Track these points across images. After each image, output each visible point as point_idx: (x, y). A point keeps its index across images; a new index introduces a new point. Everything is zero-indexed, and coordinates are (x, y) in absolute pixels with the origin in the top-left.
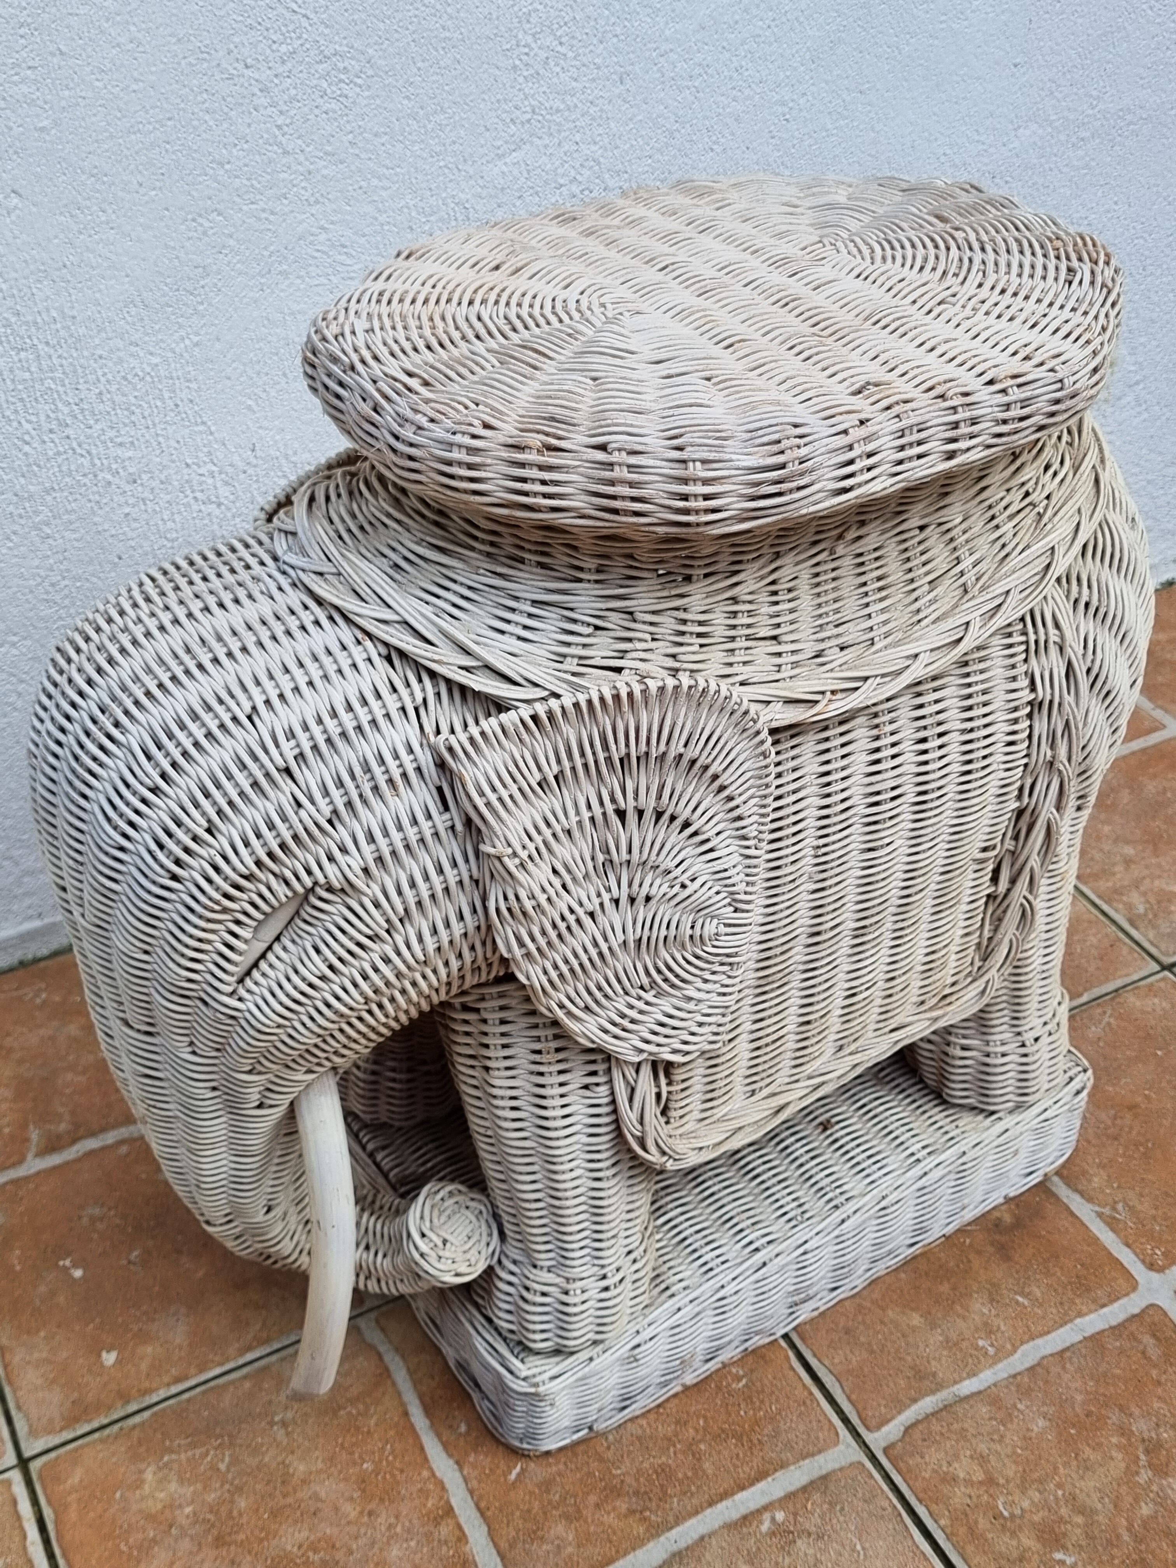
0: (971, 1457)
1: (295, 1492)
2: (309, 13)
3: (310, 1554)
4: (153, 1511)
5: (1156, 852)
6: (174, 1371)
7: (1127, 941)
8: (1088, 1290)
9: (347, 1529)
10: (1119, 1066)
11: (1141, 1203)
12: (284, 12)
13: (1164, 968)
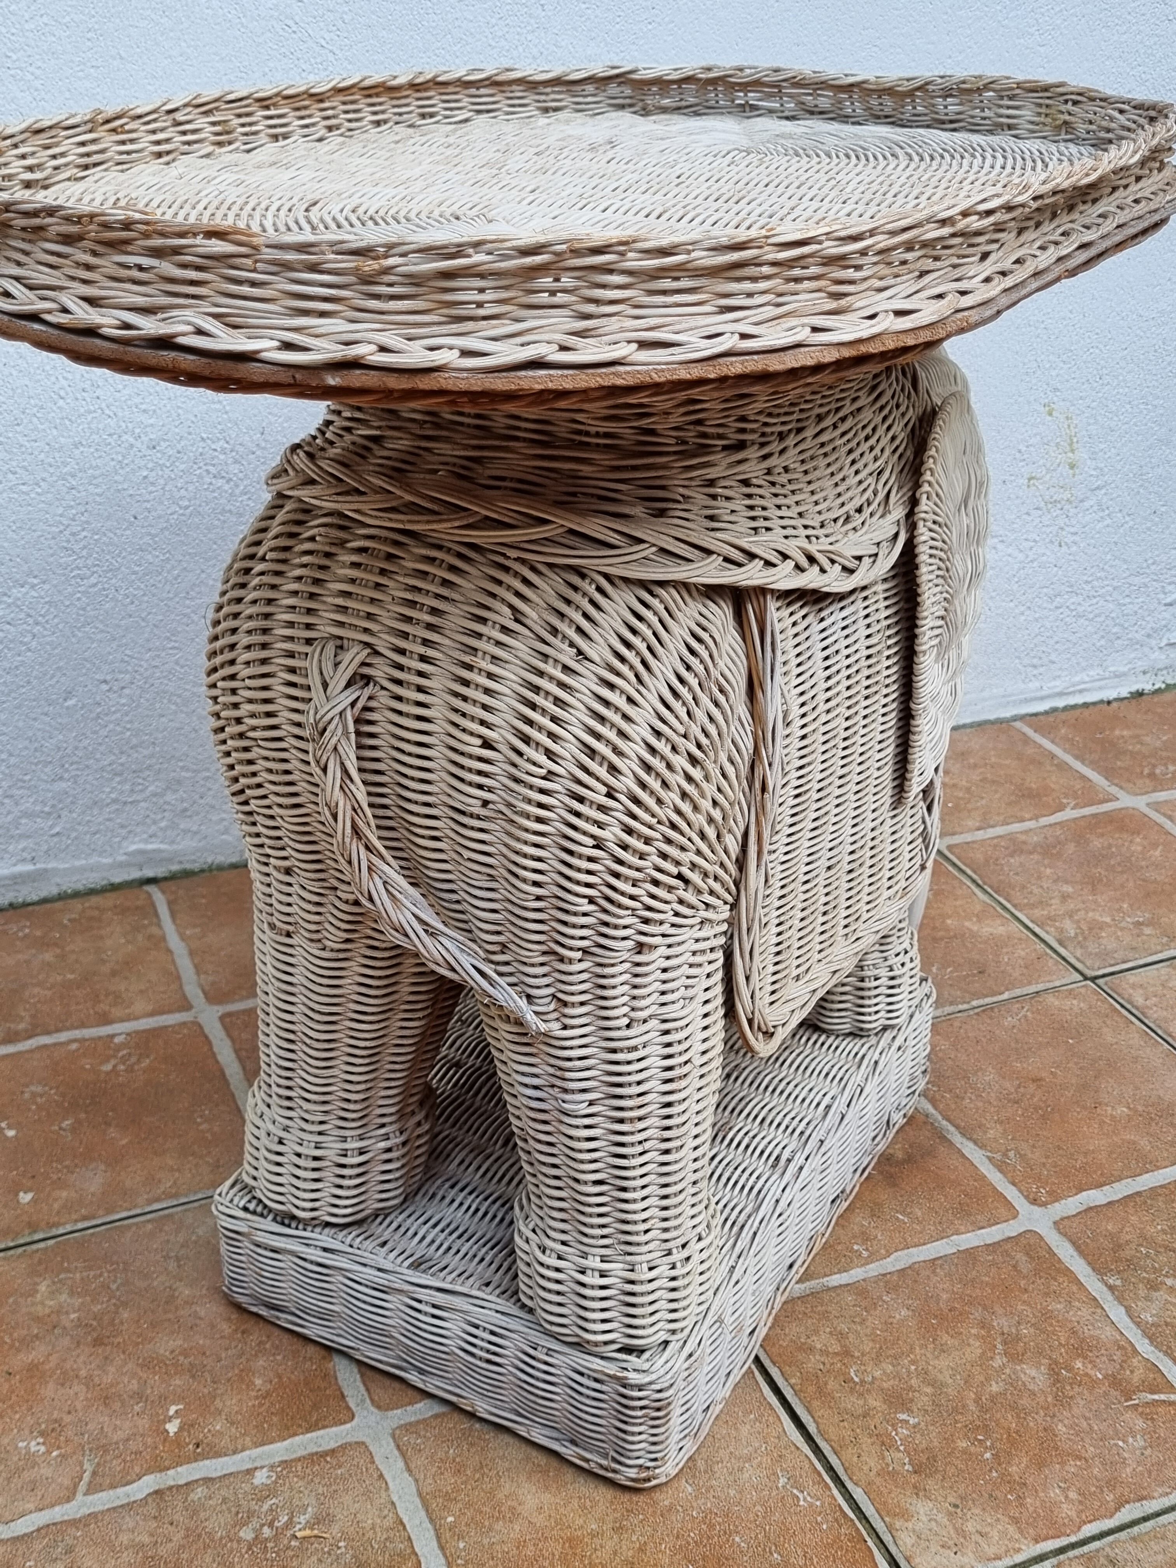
0: (831, 1333)
1: (177, 1309)
2: (335, 50)
3: (181, 1358)
4: (40, 1314)
5: (1094, 892)
6: (83, 1211)
7: (1055, 956)
8: (969, 1214)
9: (219, 1342)
10: (1030, 1049)
11: (1032, 1153)
12: (314, 45)
13: (1086, 978)
